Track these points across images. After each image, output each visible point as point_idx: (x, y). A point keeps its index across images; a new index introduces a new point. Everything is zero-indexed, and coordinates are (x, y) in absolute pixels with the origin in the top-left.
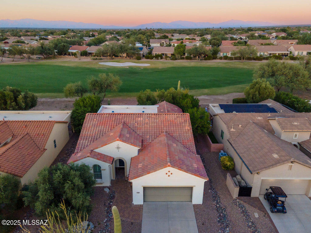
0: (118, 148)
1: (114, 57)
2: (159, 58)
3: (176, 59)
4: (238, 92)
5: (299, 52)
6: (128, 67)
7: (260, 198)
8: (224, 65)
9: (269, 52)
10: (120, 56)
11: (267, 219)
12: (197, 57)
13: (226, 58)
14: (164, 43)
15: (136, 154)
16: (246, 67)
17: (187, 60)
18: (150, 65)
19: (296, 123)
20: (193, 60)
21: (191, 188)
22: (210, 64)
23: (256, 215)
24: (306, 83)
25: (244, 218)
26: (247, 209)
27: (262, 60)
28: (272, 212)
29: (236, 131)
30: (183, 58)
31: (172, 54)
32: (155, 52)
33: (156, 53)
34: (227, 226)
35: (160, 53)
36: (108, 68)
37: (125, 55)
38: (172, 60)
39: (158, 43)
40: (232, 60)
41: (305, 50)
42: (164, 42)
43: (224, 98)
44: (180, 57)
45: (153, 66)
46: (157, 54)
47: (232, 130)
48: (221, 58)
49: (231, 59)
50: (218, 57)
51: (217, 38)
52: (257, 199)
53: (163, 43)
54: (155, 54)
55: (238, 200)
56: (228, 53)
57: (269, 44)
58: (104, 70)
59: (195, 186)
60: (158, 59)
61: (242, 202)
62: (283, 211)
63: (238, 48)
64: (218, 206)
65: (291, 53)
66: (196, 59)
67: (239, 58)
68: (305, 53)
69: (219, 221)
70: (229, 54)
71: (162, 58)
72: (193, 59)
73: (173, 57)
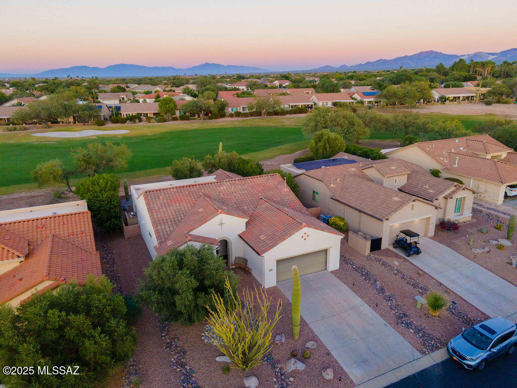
0: (221, 224)
1: (49, 123)
2: (137, 120)
3: (165, 121)
4: (285, 154)
5: (323, 103)
6: (95, 137)
7: (389, 248)
8: (241, 125)
9: (291, 104)
10: (63, 122)
11: (408, 263)
12: (197, 115)
13: (238, 114)
14: (125, 99)
15: (243, 229)
16: (271, 124)
17: (183, 121)
18: (129, 132)
19: (393, 168)
20: (192, 121)
21: (326, 251)
22: (221, 124)
23: (397, 263)
24: (364, 133)
25: (387, 268)
26: (384, 260)
27: (285, 115)
28: (409, 256)
29: (336, 187)
30: (175, 119)
31: (154, 113)
32: (126, 112)
33: (128, 113)
34: (376, 281)
35: (135, 113)
36: (58, 142)
37: (71, 119)
38: (159, 122)
39: (115, 98)
40: (248, 116)
41: (329, 100)
42: (125, 97)
43: (273, 163)
44: (170, 118)
45: (135, 133)
46: (129, 115)
47: (332, 185)
48: (231, 116)
49: (246, 115)
50: (227, 114)
51: (210, 88)
52: (387, 250)
53: (123, 98)
54: (127, 115)
55: (372, 255)
56: (238, 108)
57: (284, 94)
58: (53, 144)
59: (331, 247)
60: (135, 122)
61: (377, 256)
62: (418, 252)
63: (256, 100)
64: (354, 267)
65: (315, 104)
66: (196, 119)
67: (258, 114)
68: (330, 104)
69: (365, 279)
70: (240, 109)
71: (140, 120)
72: (191, 119)
73: (159, 117)
